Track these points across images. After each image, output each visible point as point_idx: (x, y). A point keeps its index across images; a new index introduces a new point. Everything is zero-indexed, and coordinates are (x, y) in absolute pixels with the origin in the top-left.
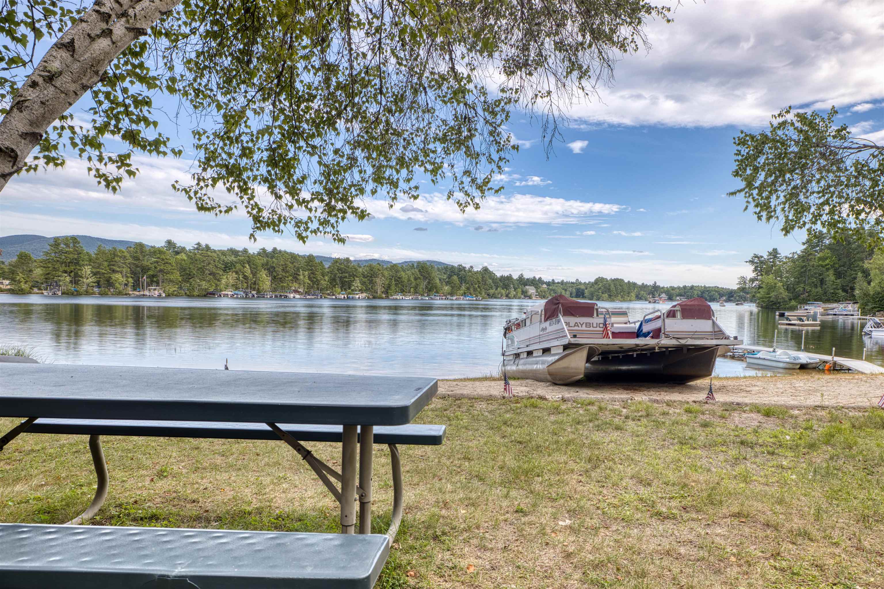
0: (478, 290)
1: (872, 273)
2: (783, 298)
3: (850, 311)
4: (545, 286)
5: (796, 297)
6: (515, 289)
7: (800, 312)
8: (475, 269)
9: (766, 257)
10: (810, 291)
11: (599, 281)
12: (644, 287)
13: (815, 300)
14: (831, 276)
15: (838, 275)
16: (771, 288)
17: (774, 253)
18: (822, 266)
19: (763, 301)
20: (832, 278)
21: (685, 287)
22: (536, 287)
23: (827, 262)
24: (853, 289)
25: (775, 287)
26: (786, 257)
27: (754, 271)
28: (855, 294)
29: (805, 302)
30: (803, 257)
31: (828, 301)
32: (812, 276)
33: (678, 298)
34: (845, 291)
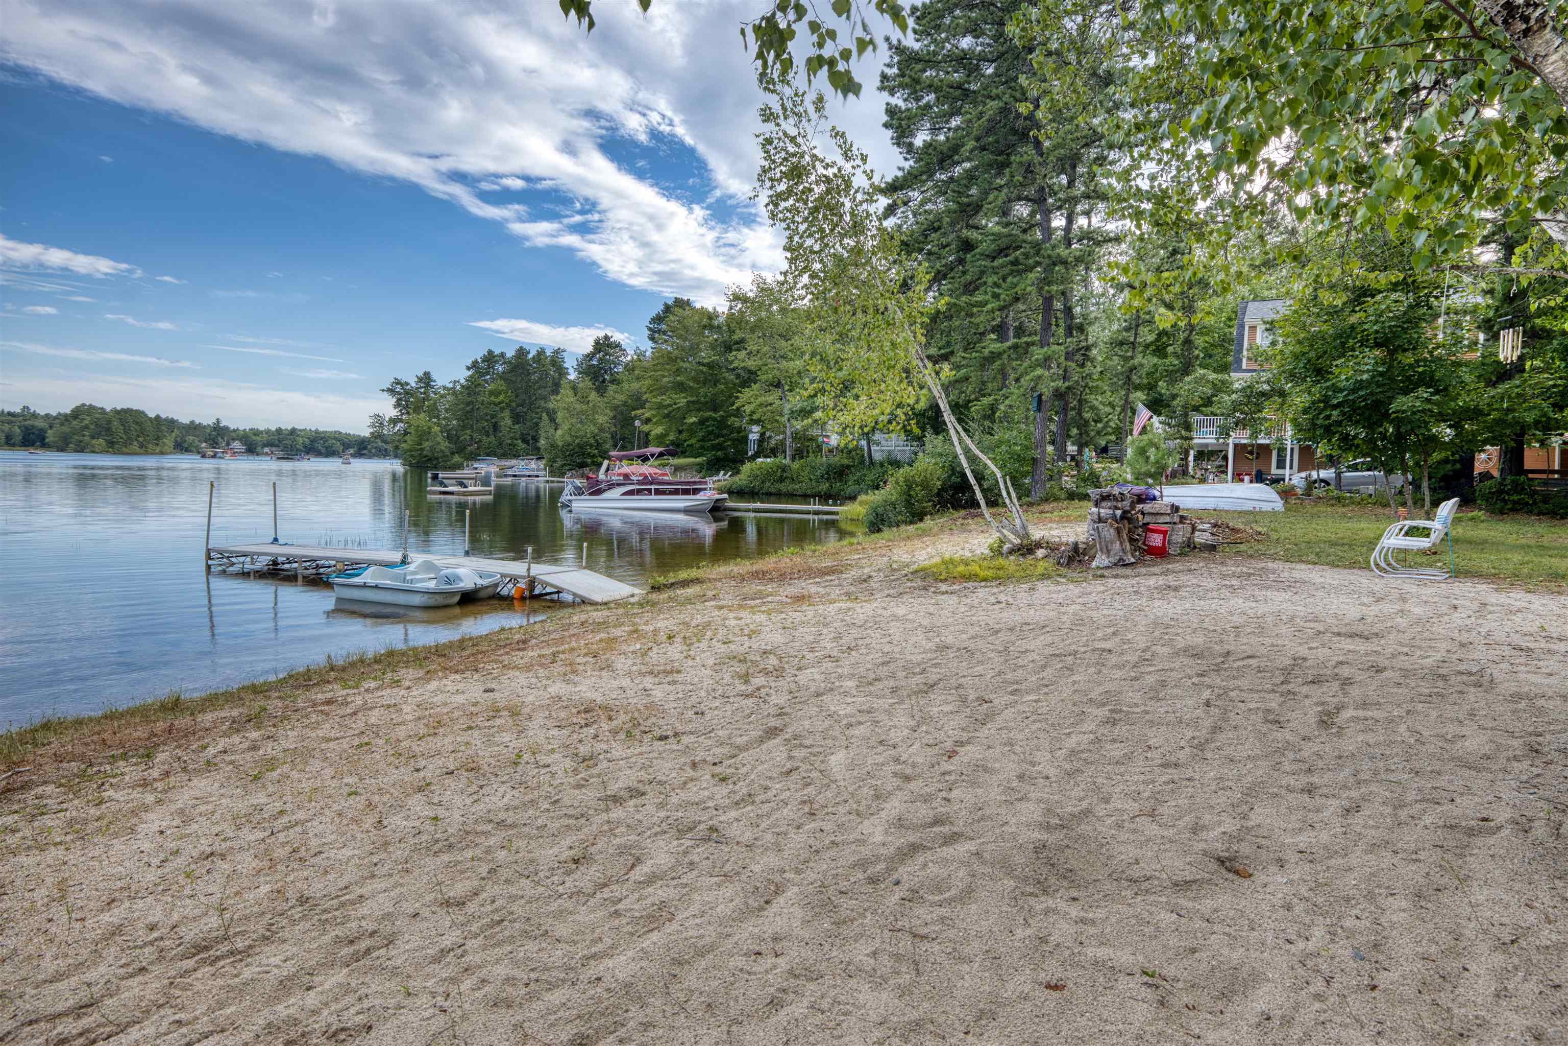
1: (560, 415)
2: (442, 451)
3: (533, 470)
5: (461, 450)
7: (466, 472)
9: (413, 385)
10: (480, 441)
12: (193, 428)
13: (488, 455)
14: (506, 420)
15: (517, 418)
16: (424, 434)
17: (426, 380)
18: (496, 405)
19: (412, 456)
20: (508, 422)
21: (279, 431)
23: (501, 398)
24: (536, 439)
25: (429, 433)
26: (445, 388)
27: (395, 407)
28: (539, 445)
29: (473, 457)
30: (468, 388)
31: (504, 456)
32: (482, 418)
33: (266, 450)
34: (525, 441)
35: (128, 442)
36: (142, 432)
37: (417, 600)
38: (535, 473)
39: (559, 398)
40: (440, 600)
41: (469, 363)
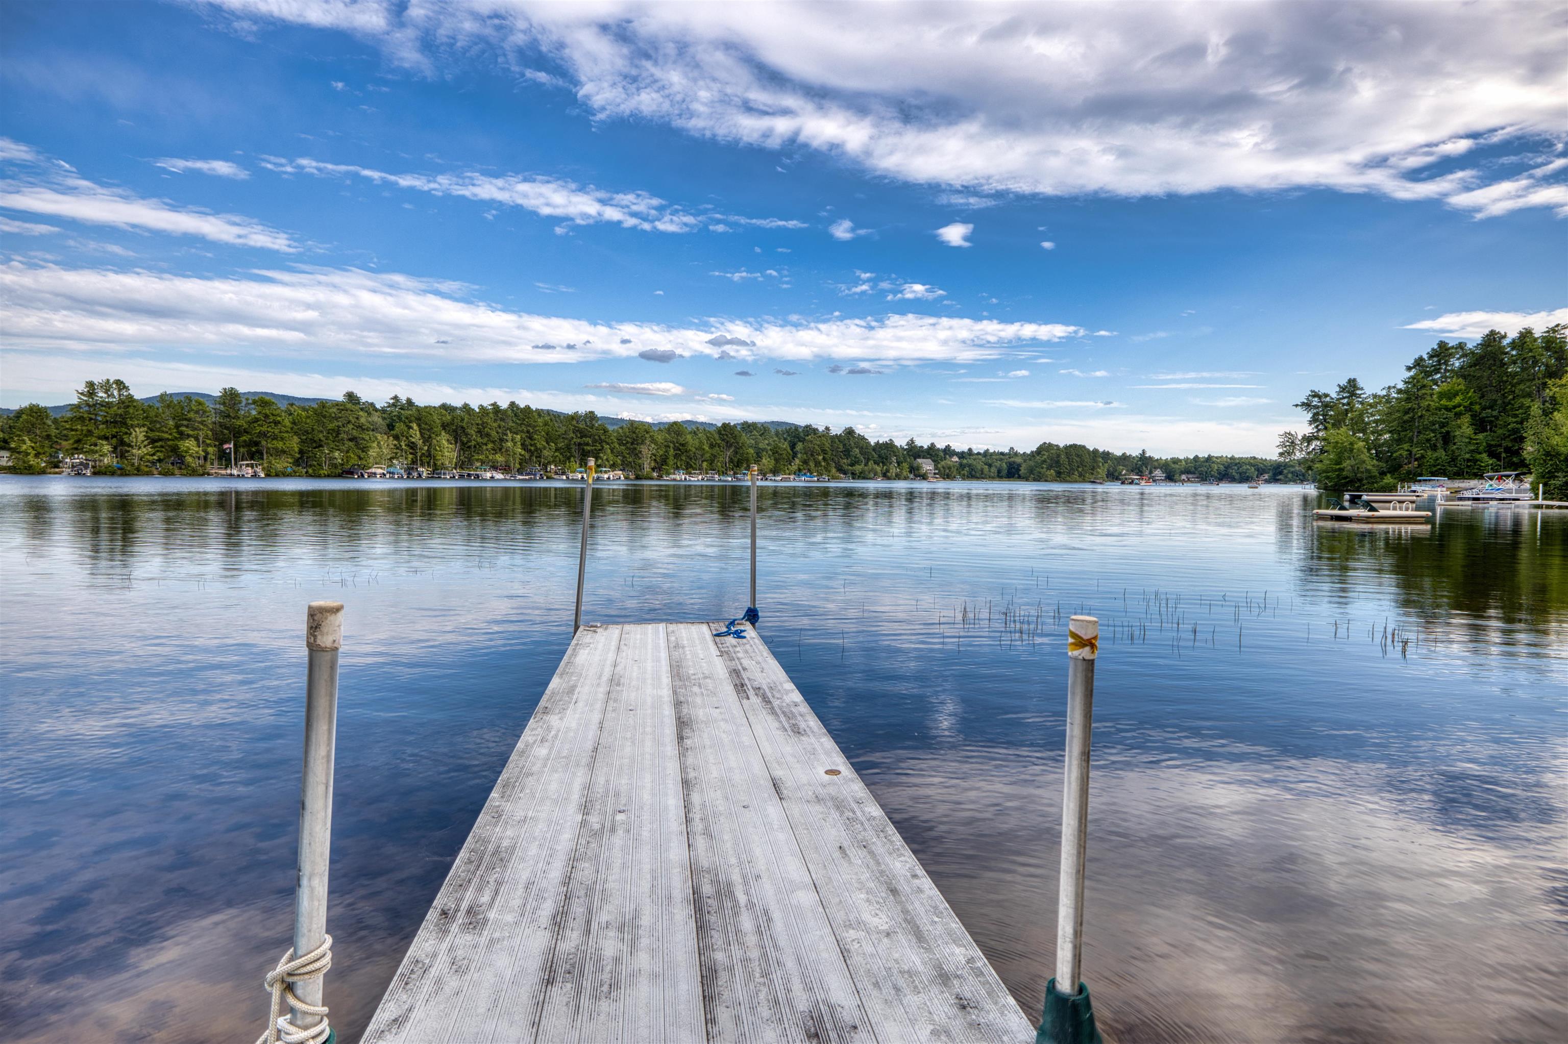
2: (1368, 471)
3: (1508, 491)
4: (955, 459)
5: (1394, 469)
6: (900, 464)
8: (834, 432)
9: (1334, 395)
10: (1423, 457)
11: (1043, 449)
12: (1124, 458)
13: (1433, 474)
14: (1464, 428)
15: (1480, 425)
16: (1344, 451)
17: (1351, 388)
18: (1448, 409)
19: (1327, 478)
20: (1468, 430)
21: (1196, 458)
22: (934, 461)
23: (1458, 400)
25: (1351, 450)
26: (1375, 396)
27: (1311, 423)
28: (1522, 457)
29: (1412, 477)
30: (1405, 392)
31: (1458, 474)
32: (1426, 428)
33: (1185, 477)
34: (1492, 454)
38: (1514, 495)
41: (1410, 363)
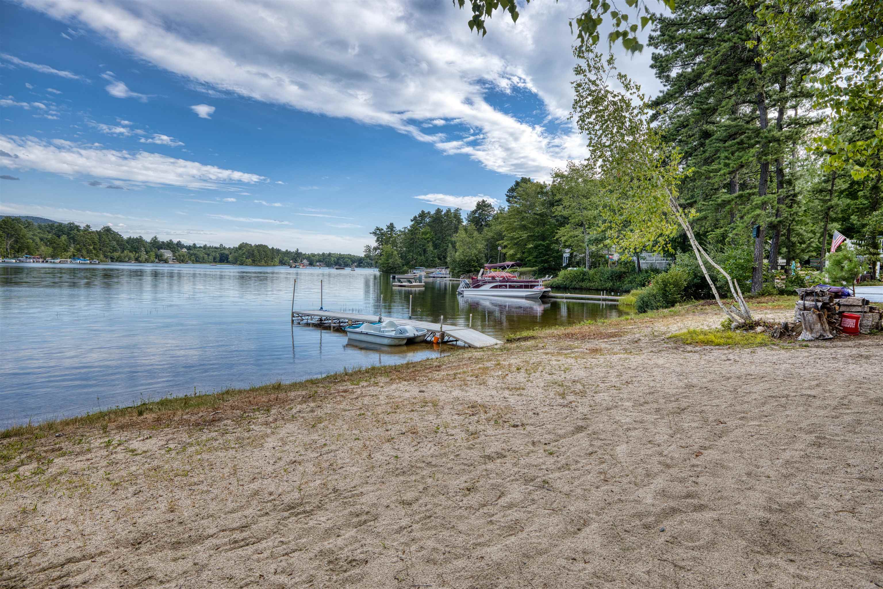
0: (94, 252)
1: (457, 244)
2: (398, 264)
3: (443, 274)
4: (185, 250)
5: (407, 263)
6: (147, 252)
7: (409, 275)
8: (93, 229)
9: (385, 230)
10: (417, 259)
11: (242, 246)
12: (287, 253)
13: (421, 266)
14: (430, 248)
15: (436, 246)
16: (390, 255)
17: (391, 227)
18: (425, 239)
19: (383, 267)
20: (431, 248)
21: (323, 254)
22: (172, 251)
23: (428, 236)
24: (445, 258)
25: (392, 255)
26: (400, 231)
27: (376, 241)
28: (447, 261)
29: (413, 267)
30: (411, 231)
31: (428, 267)
32: (418, 247)
33: (318, 264)
34: (440, 259)
35: (260, 261)
36: (266, 256)
37: (386, 341)
38: (445, 276)
39: (457, 235)
40: (397, 342)
41: (412, 218)
